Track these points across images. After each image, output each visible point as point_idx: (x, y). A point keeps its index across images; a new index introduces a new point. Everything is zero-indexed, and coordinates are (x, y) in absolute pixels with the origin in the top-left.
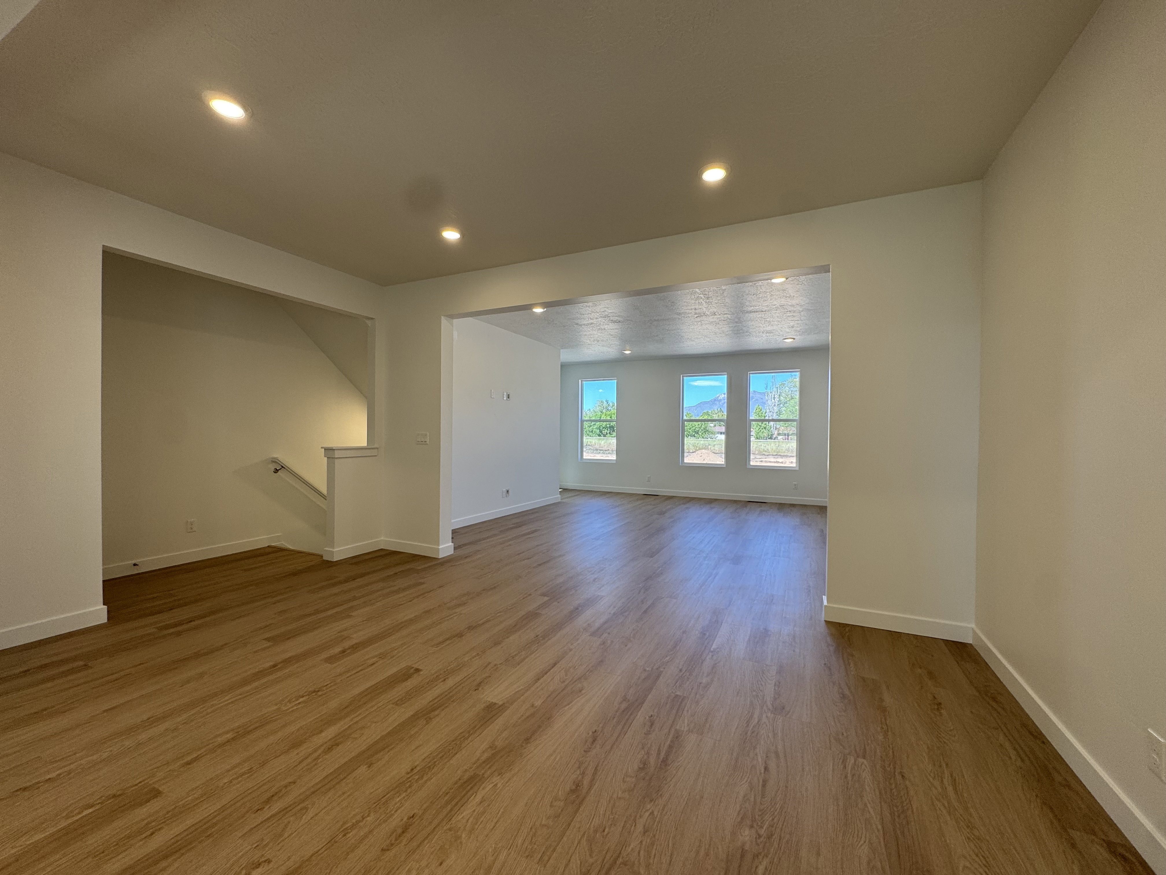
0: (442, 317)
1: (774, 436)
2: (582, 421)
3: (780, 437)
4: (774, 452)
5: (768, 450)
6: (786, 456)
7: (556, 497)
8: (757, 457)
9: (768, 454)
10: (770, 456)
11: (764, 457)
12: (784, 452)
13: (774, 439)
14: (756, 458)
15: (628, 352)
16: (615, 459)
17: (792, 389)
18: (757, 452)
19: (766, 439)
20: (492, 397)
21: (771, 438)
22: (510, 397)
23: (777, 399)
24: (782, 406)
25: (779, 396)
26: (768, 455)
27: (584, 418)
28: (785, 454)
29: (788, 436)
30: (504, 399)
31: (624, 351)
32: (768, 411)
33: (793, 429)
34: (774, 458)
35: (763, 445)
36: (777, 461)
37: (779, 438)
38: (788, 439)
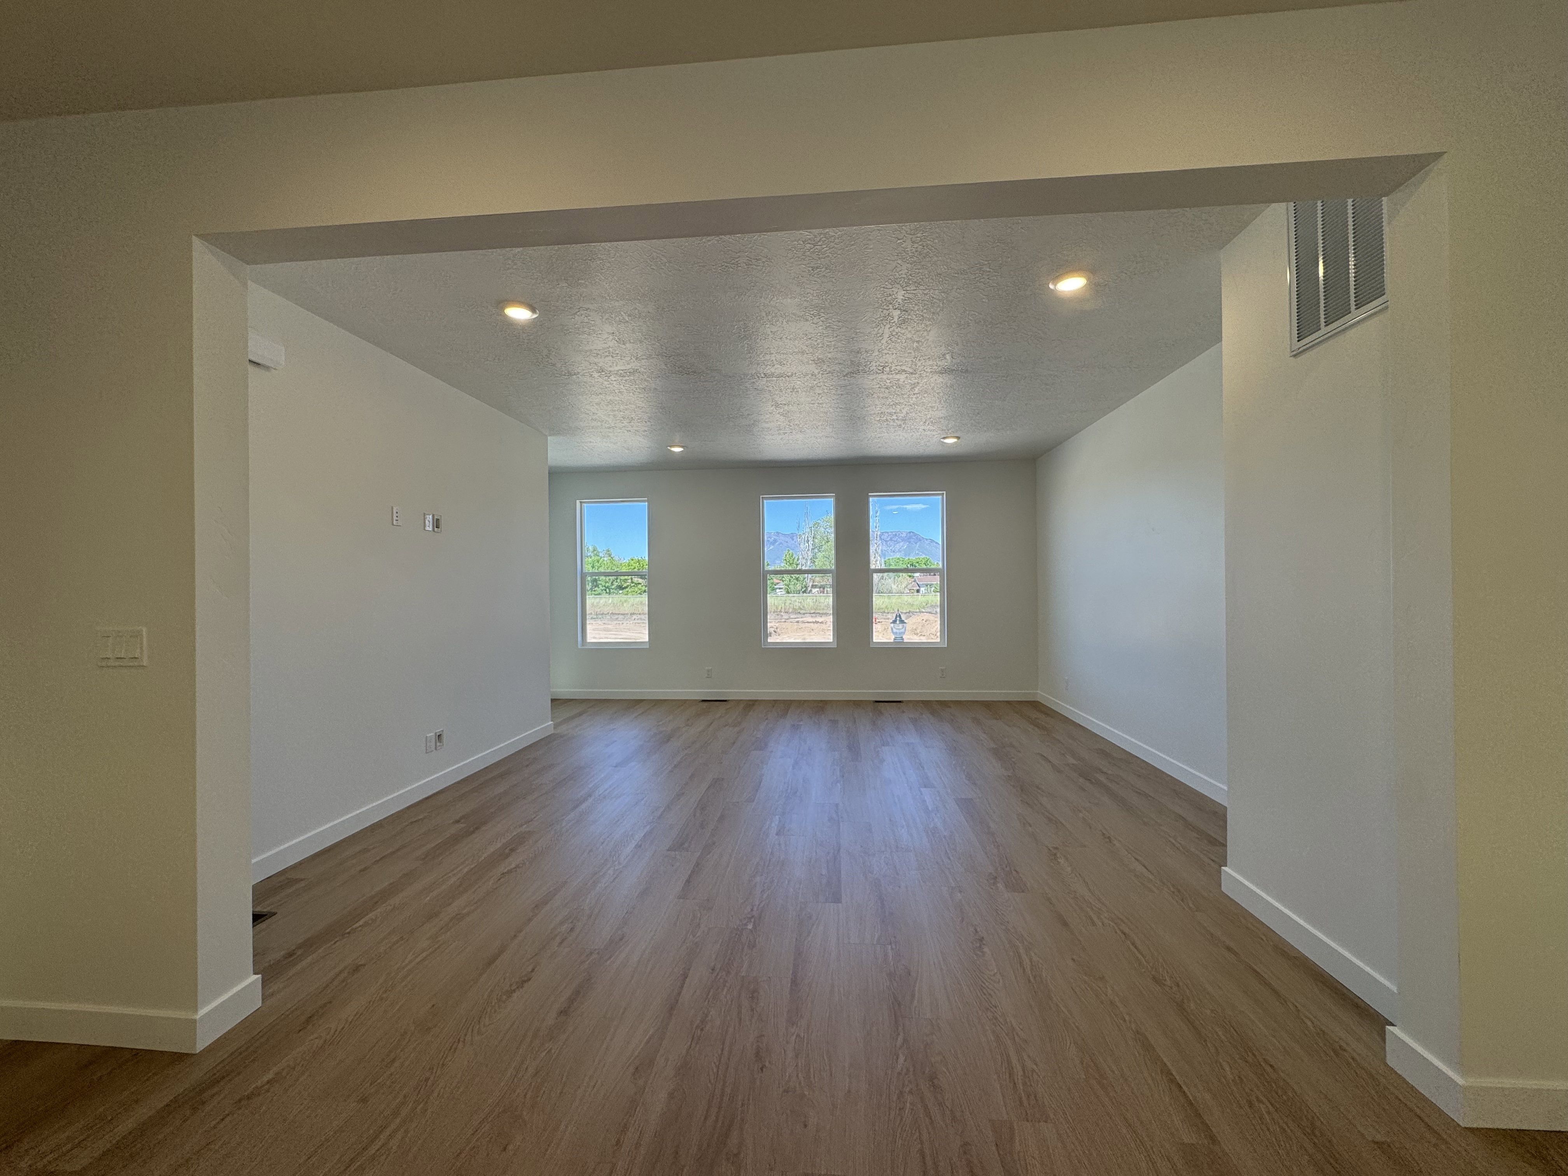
0: (196, 241)
1: (809, 589)
2: (583, 576)
3: (814, 590)
4: (811, 609)
5: (803, 607)
6: (825, 614)
7: (545, 726)
8: (792, 617)
9: (804, 612)
10: (808, 615)
11: (799, 616)
12: (823, 609)
13: (809, 593)
14: (790, 618)
15: (677, 449)
16: (647, 640)
17: (827, 530)
18: (791, 610)
19: (799, 593)
20: (395, 522)
21: (804, 592)
22: (442, 524)
23: (811, 542)
24: (817, 551)
25: (813, 538)
26: (804, 614)
27: (585, 570)
28: (825, 612)
29: (824, 589)
30: (427, 528)
31: (671, 446)
32: (800, 557)
33: (829, 580)
34: (812, 617)
35: (797, 600)
36: (816, 621)
37: (813, 592)
38: (823, 593)
